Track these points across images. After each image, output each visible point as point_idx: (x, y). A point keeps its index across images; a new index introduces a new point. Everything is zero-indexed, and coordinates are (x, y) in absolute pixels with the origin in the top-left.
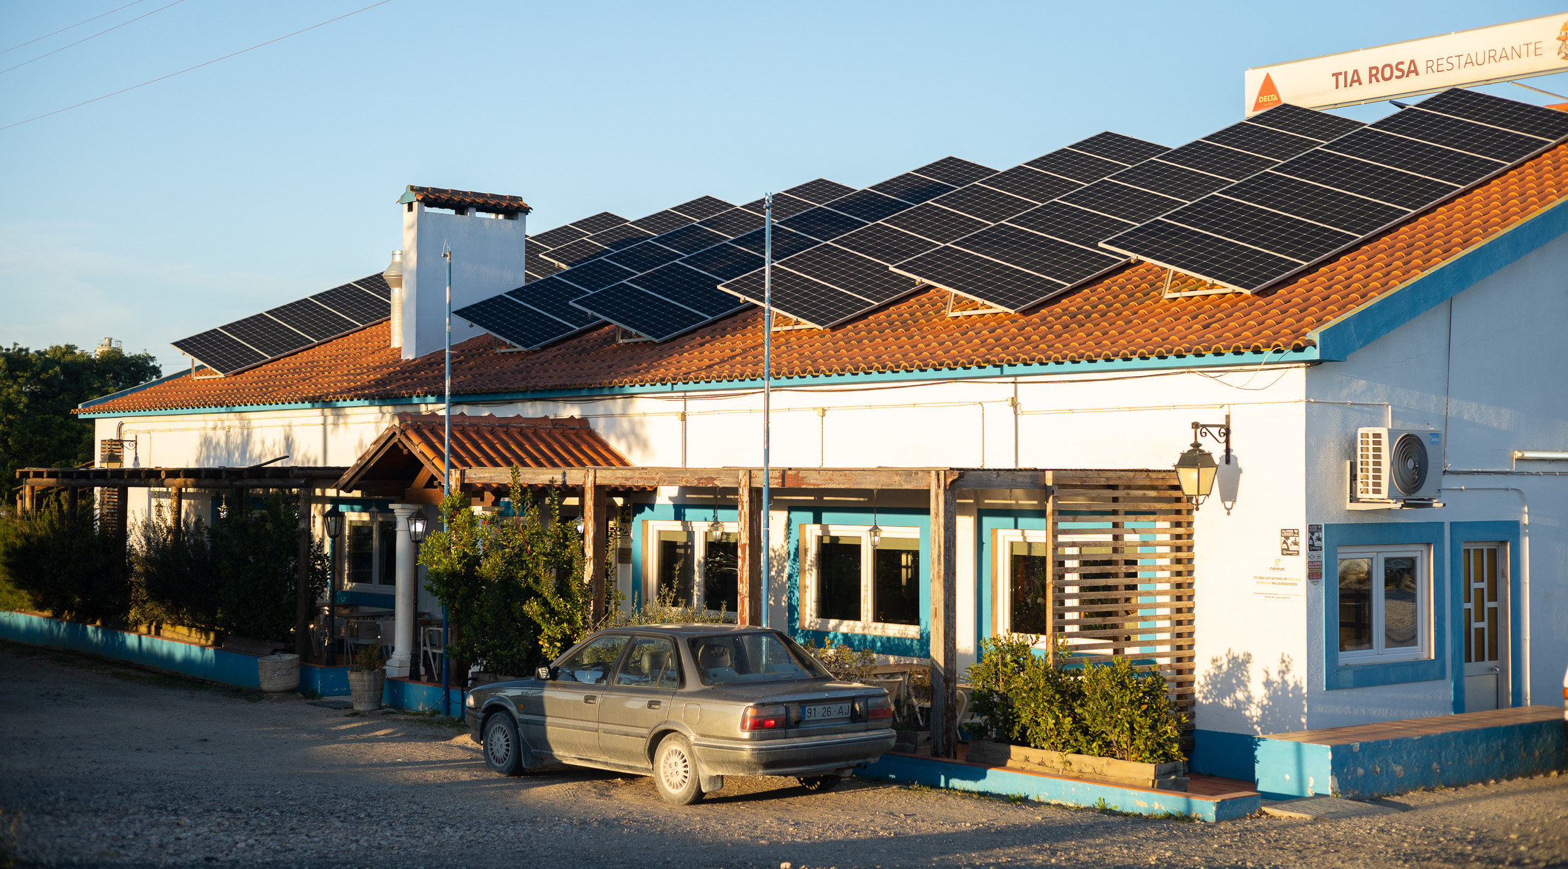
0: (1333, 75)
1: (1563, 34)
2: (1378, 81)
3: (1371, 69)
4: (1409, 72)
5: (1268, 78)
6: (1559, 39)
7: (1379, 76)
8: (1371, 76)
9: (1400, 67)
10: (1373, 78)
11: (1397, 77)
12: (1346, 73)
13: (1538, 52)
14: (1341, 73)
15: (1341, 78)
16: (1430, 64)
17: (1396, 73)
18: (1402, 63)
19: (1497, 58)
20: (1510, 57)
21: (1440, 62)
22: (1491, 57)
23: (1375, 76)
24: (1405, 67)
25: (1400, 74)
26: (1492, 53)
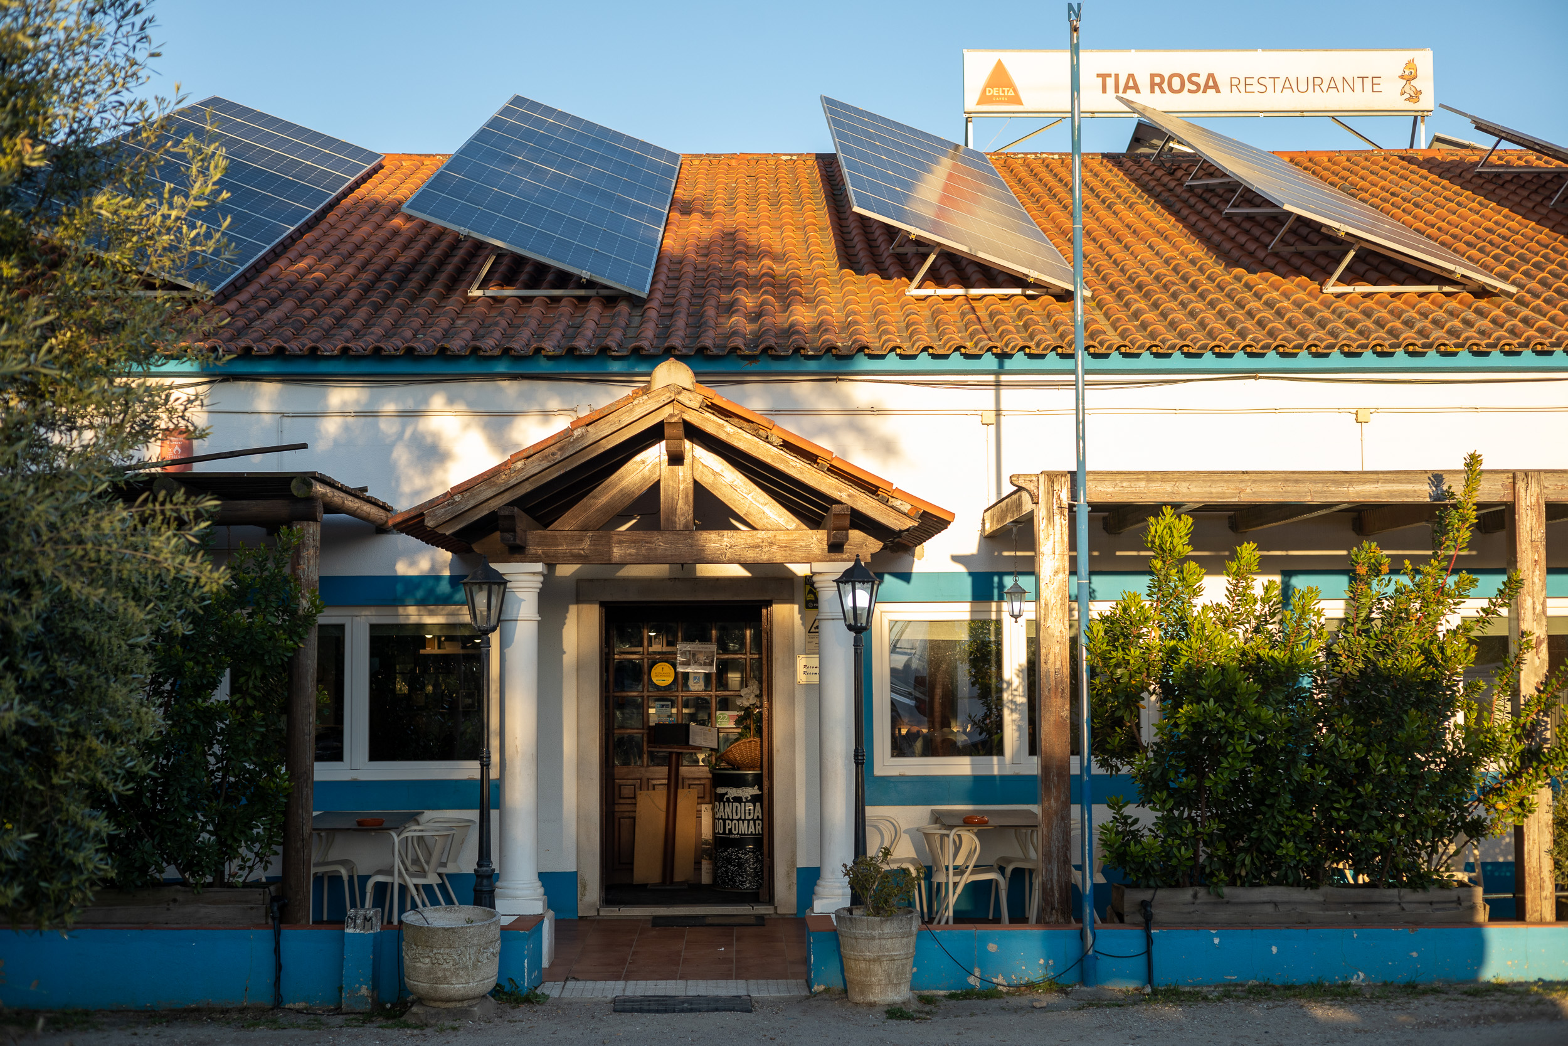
0: (1098, 75)
1: (1407, 72)
2: (1163, 91)
3: (1153, 76)
4: (1207, 87)
5: (999, 65)
6: (1402, 77)
7: (1165, 86)
8: (1153, 84)
9: (1194, 79)
10: (1156, 88)
11: (1190, 91)
12: (1117, 76)
13: (1376, 88)
14: (1110, 75)
15: (1110, 82)
16: (1235, 82)
17: (1188, 86)
18: (1198, 75)
19: (1324, 87)
20: (1340, 89)
21: (1248, 81)
22: (1316, 83)
23: (1160, 85)
24: (1202, 81)
25: (1194, 88)
26: (1318, 81)
